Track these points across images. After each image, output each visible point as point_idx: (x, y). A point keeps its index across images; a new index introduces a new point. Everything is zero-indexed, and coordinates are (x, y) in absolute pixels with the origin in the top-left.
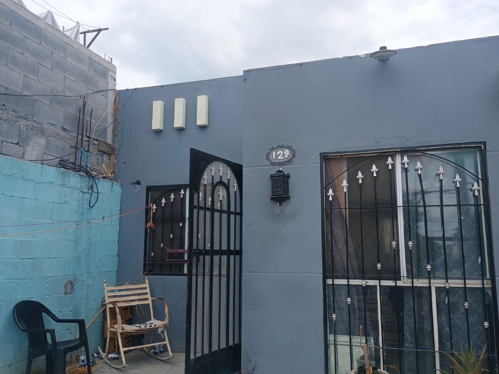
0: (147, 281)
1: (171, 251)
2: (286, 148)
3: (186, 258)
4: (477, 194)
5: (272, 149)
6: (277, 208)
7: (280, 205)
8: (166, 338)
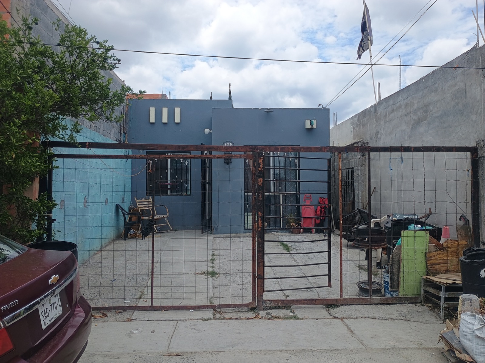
0: (151, 198)
1: (161, 184)
2: (230, 142)
3: (169, 187)
4: (296, 163)
5: (225, 142)
6: (227, 166)
7: (228, 165)
8: (168, 222)
